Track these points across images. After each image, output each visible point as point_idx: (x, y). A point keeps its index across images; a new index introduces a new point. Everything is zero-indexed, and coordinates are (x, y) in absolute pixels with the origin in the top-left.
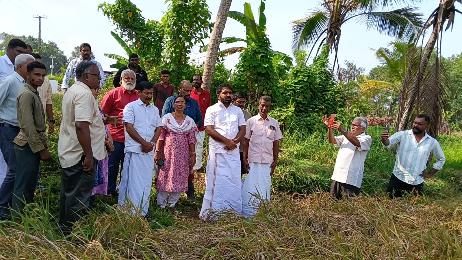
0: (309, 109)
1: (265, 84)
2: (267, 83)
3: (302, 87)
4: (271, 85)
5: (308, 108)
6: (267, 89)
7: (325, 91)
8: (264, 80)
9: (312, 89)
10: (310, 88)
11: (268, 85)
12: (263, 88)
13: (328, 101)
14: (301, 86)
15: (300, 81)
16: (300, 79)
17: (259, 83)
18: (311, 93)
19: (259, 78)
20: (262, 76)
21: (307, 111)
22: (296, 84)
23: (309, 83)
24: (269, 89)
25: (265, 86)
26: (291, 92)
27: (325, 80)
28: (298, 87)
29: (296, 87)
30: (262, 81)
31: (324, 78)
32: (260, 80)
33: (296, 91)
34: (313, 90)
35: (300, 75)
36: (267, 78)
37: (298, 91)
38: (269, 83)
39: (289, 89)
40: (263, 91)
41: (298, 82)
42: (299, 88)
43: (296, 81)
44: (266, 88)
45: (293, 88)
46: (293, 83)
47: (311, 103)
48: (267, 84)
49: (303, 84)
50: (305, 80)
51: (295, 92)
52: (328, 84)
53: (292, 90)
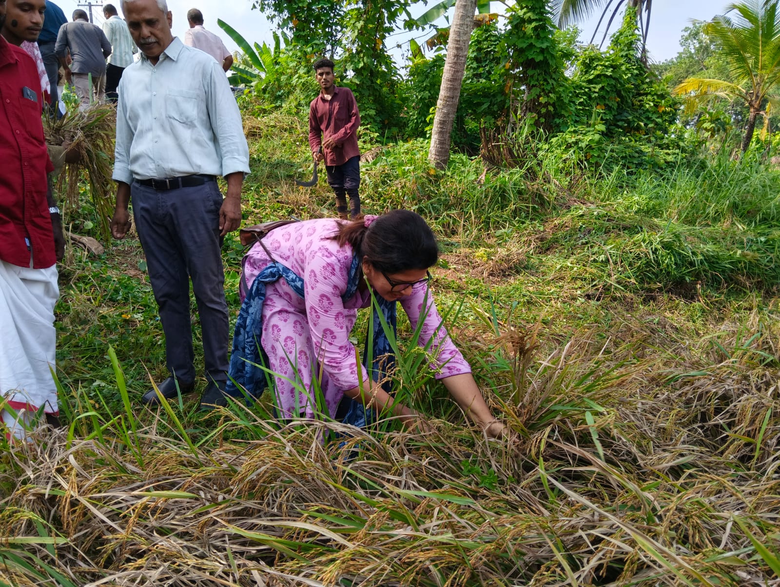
0: (617, 129)
1: (541, 82)
2: (545, 80)
3: (602, 88)
4: (553, 84)
5: (612, 127)
6: (547, 92)
7: (640, 95)
8: (539, 75)
9: (620, 91)
10: (616, 90)
11: (548, 83)
12: (539, 90)
13: (648, 114)
14: (600, 86)
15: (598, 76)
16: (597, 72)
17: (530, 81)
18: (619, 99)
19: (530, 72)
20: (534, 68)
21: (612, 133)
22: (590, 82)
23: (615, 79)
24: (550, 92)
25: (542, 87)
26: (585, 97)
27: (637, 75)
28: (595, 88)
29: (593, 90)
30: (536, 77)
31: (636, 72)
32: (532, 76)
33: (593, 96)
34: (622, 92)
35: (597, 65)
36: (545, 72)
37: (596, 95)
38: (549, 80)
39: (579, 93)
40: (539, 96)
41: (594, 78)
42: (597, 90)
43: (591, 77)
44: (543, 90)
45: (587, 90)
46: (584, 82)
47: (618, 117)
48: (545, 83)
49: (604, 82)
50: (609, 74)
51: (590, 98)
52: (643, 83)
53: (585, 94)
